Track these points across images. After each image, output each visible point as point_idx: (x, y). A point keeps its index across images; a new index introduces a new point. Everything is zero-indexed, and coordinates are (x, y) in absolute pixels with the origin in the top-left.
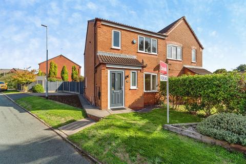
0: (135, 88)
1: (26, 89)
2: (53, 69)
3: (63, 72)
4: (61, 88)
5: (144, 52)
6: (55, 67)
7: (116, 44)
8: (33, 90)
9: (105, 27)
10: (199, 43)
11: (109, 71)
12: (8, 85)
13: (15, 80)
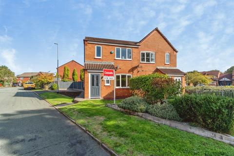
0: (109, 84)
1: (47, 88)
2: (66, 72)
3: (73, 74)
4: (71, 87)
5: (120, 59)
6: (68, 70)
7: (99, 54)
8: (52, 88)
9: (90, 45)
10: (172, 48)
11: (90, 74)
12: (36, 85)
13: (39, 81)
